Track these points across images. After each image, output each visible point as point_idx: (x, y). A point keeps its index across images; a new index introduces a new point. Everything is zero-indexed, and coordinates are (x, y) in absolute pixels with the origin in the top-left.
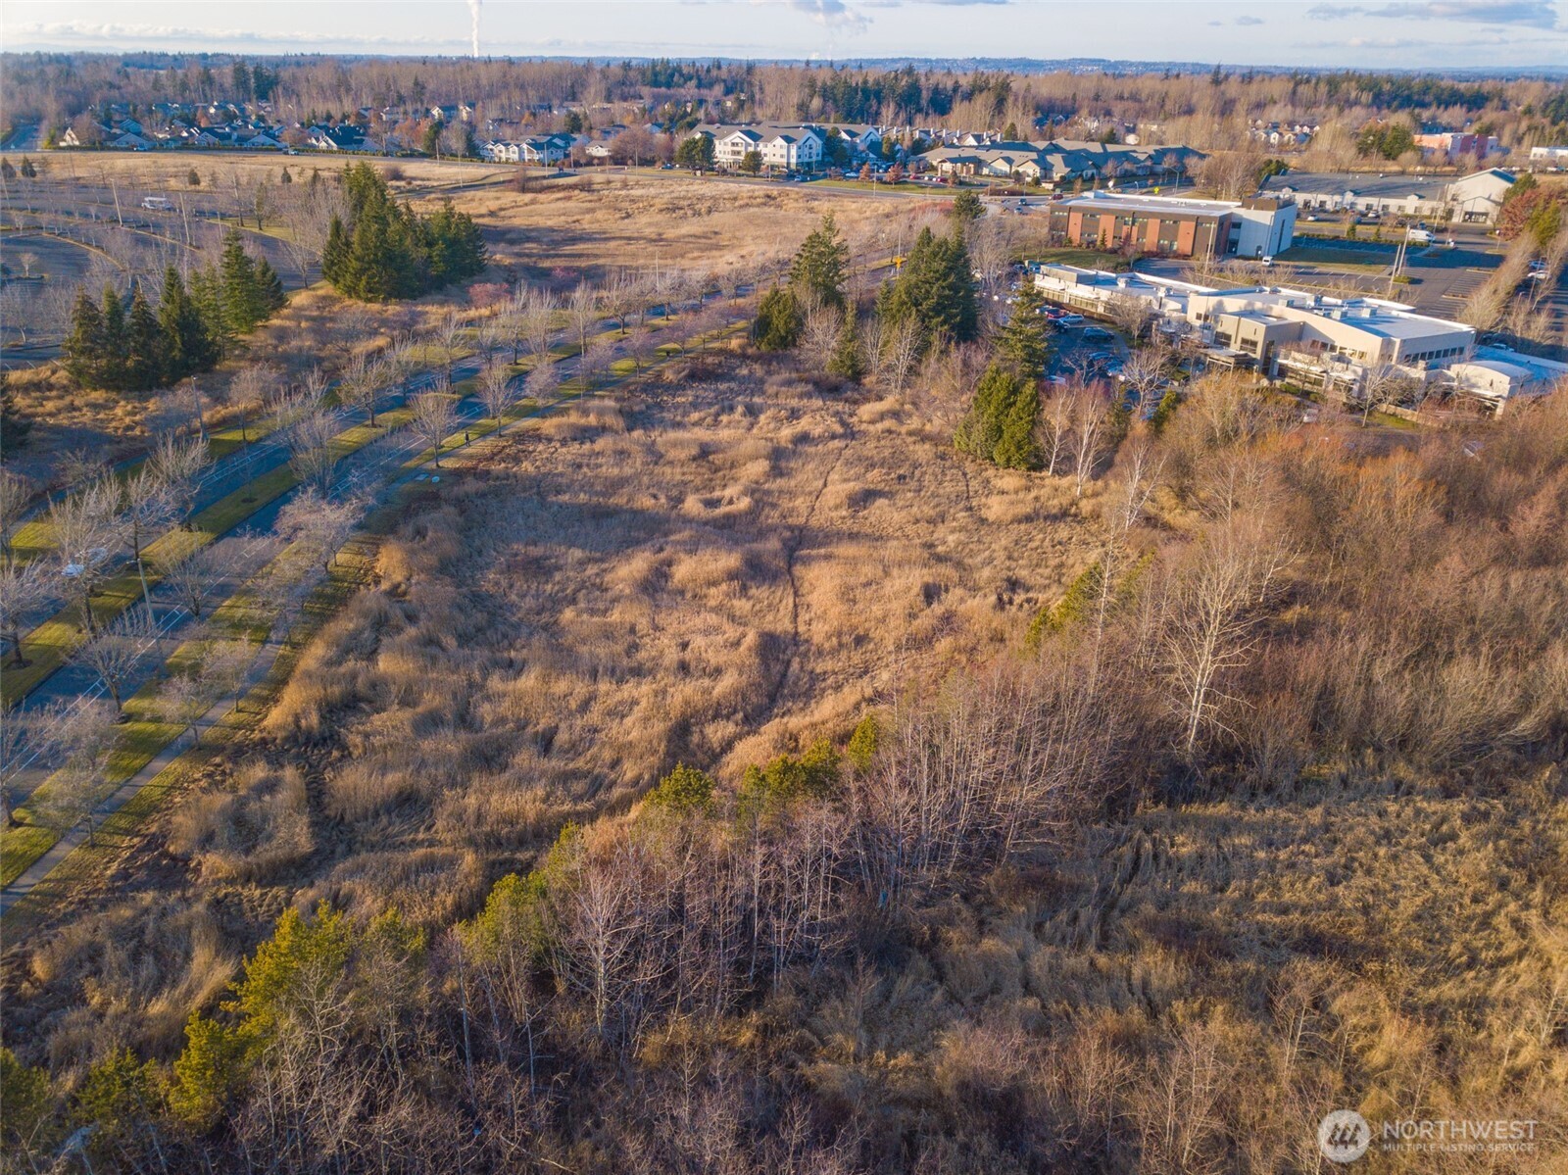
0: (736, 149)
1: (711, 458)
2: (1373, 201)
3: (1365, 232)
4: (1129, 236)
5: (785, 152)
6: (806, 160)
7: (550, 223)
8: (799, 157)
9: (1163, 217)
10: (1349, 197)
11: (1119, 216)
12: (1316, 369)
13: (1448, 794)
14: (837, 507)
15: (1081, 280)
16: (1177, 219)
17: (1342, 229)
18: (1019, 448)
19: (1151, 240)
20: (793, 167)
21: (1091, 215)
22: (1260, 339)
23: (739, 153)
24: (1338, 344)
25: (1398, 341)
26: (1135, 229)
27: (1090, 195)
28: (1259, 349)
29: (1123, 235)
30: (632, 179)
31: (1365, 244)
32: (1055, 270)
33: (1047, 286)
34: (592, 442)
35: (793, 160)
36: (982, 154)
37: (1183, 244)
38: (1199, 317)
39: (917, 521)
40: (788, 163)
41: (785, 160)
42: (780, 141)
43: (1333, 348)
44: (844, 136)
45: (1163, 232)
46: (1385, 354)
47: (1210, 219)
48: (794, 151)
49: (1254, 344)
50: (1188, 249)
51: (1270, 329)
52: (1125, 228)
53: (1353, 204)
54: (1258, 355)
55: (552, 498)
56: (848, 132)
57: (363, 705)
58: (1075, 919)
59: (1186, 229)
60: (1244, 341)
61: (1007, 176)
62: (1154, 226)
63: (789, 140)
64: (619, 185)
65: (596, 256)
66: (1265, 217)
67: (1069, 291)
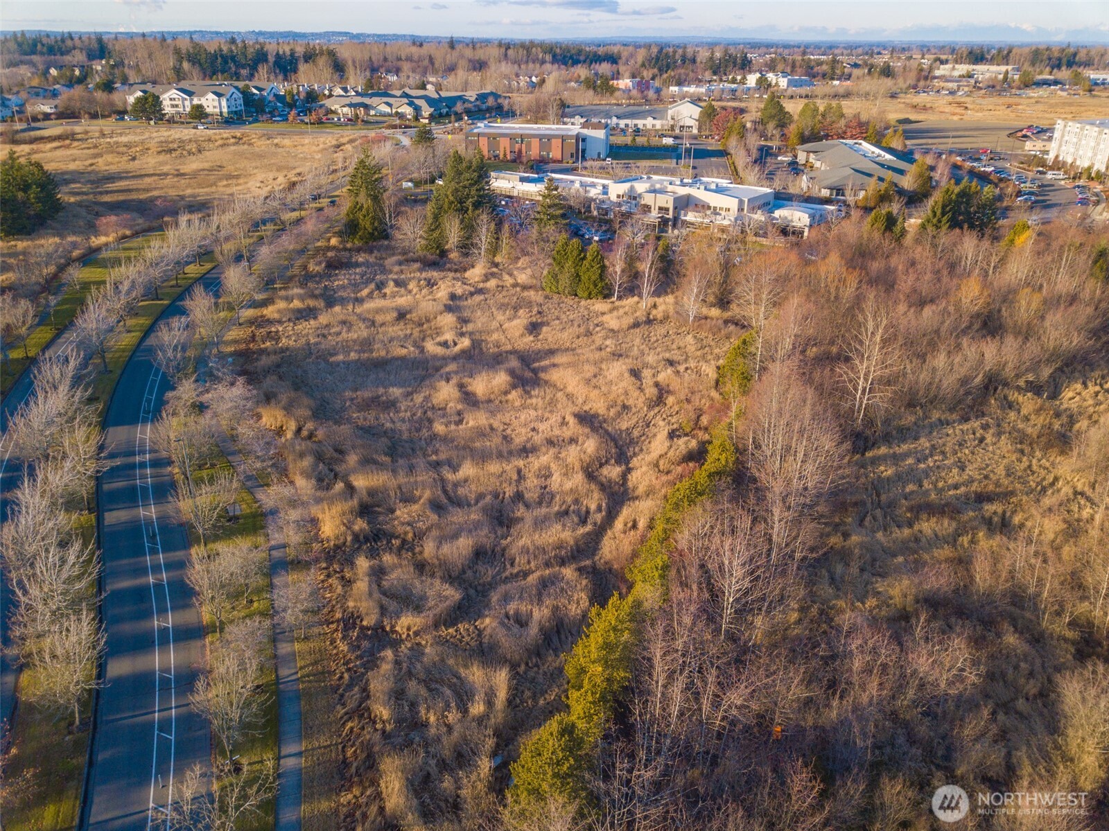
0: (173, 103)
1: (408, 316)
2: (628, 121)
3: (641, 140)
4: (520, 151)
5: (216, 104)
6: (234, 109)
7: (72, 166)
8: (229, 107)
9: (541, 137)
10: (615, 120)
11: (512, 138)
12: (707, 221)
13: (966, 419)
14: (522, 335)
15: (522, 180)
16: (550, 138)
17: (628, 140)
18: (596, 285)
19: (535, 152)
20: (226, 115)
21: (493, 138)
22: (671, 206)
23: (177, 106)
24: (712, 205)
25: (746, 200)
26: (524, 146)
27: (481, 125)
28: (671, 212)
29: (517, 150)
30: (107, 130)
31: (643, 148)
32: (502, 175)
33: (501, 185)
34: (315, 318)
35: (225, 110)
36: (367, 101)
37: (555, 153)
38: (618, 196)
39: (578, 337)
40: (221, 112)
41: (217, 110)
42: (211, 96)
43: (709, 208)
44: (255, 91)
45: (542, 147)
46: (741, 209)
47: (571, 137)
48: (224, 103)
49: (667, 209)
50: (559, 157)
51: (676, 200)
52: (517, 146)
53: (617, 124)
54: (670, 216)
55: (332, 359)
56: (256, 88)
57: (377, 509)
58: (874, 518)
59: (556, 143)
60: (660, 209)
61: (390, 115)
62: (535, 143)
63: (219, 95)
64: (97, 134)
65: (148, 190)
66: (600, 134)
67: (518, 187)
